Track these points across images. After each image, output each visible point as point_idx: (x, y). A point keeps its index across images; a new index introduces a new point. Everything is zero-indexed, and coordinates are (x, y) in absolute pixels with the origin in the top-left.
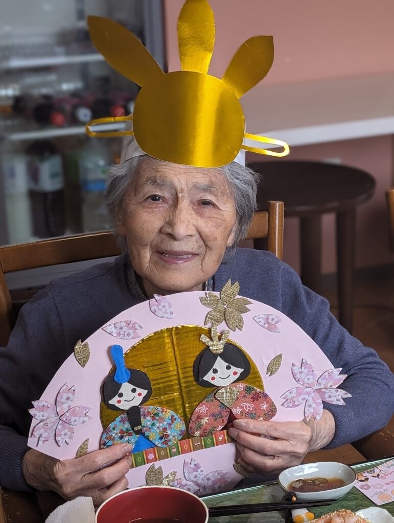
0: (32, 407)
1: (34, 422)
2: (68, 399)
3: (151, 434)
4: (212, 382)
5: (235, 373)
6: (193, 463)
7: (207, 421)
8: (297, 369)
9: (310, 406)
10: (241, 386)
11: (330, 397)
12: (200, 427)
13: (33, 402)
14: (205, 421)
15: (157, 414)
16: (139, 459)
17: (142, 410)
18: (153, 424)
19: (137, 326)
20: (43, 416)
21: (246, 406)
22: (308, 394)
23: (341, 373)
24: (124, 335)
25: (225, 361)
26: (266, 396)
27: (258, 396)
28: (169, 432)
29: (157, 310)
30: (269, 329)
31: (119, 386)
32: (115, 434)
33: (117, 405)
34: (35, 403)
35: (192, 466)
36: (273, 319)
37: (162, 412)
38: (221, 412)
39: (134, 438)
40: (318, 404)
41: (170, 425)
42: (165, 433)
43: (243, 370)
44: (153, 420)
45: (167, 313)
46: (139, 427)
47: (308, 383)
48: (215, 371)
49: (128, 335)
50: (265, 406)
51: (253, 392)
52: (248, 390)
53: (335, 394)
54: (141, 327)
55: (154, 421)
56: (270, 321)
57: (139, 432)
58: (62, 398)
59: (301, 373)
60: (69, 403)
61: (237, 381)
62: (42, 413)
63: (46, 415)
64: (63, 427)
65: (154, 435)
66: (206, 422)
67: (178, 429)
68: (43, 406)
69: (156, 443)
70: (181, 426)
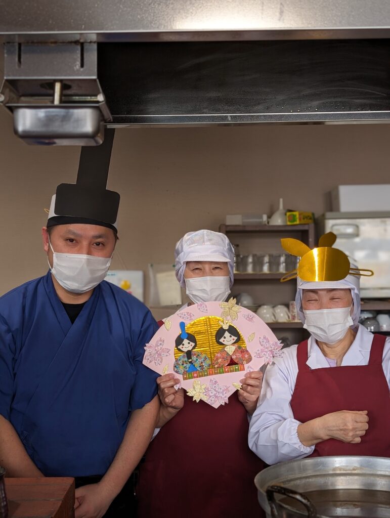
1: (146, 353)
2: (161, 344)
3: (195, 364)
4: (223, 343)
5: (233, 339)
6: (214, 380)
8: (261, 340)
10: (236, 345)
11: (276, 354)
12: (217, 363)
14: (220, 360)
15: (198, 355)
16: (190, 376)
17: (192, 352)
18: (197, 360)
19: (191, 315)
21: (238, 355)
22: (266, 352)
23: (281, 343)
24: (186, 318)
25: (229, 333)
26: (247, 351)
27: (244, 351)
28: (204, 364)
30: (249, 320)
31: (183, 340)
32: (180, 362)
33: (181, 349)
35: (214, 382)
36: (251, 316)
37: (201, 354)
38: (227, 357)
39: (188, 365)
40: (270, 357)
41: (204, 361)
42: (202, 365)
43: (236, 338)
46: (190, 360)
47: (266, 347)
48: (225, 338)
49: (188, 318)
51: (241, 349)
53: (278, 352)
54: (193, 315)
56: (249, 317)
57: (190, 362)
58: (158, 343)
59: (263, 342)
60: (161, 346)
61: (235, 343)
62: (149, 349)
63: (151, 350)
65: (197, 365)
67: (208, 363)
68: (150, 346)
69: (198, 369)
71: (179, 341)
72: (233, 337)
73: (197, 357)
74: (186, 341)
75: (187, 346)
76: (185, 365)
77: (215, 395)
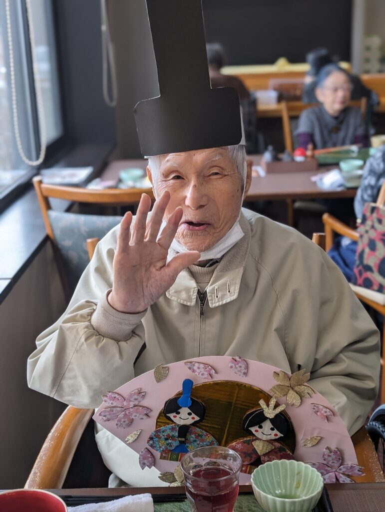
2: (136, 399)
5: (276, 435)
8: (327, 452)
10: (276, 445)
15: (201, 436)
29: (234, 367)
44: (196, 438)
45: (241, 372)
62: (112, 401)
71: (172, 406)
72: (275, 431)
73: (197, 437)
74: (185, 411)
75: (185, 417)
76: (170, 441)
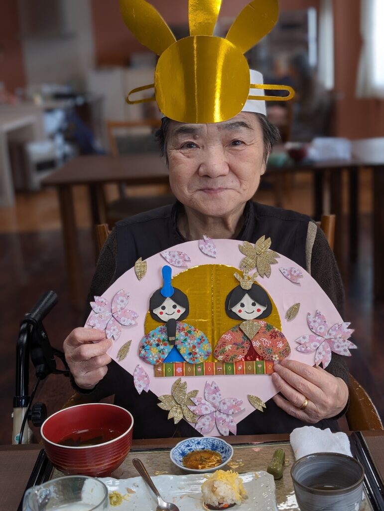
0: (94, 301)
1: (92, 314)
2: (122, 301)
3: (182, 348)
4: (239, 314)
5: (259, 310)
6: (214, 386)
7: (230, 348)
8: (311, 319)
9: (320, 353)
10: (262, 323)
11: (338, 347)
12: (223, 352)
13: (95, 297)
14: (228, 347)
15: (190, 332)
16: (169, 370)
17: (178, 325)
18: (185, 340)
19: (186, 258)
20: (100, 310)
21: (264, 341)
22: (319, 341)
23: (348, 328)
24: (175, 262)
25: (252, 297)
26: (282, 336)
27: (276, 335)
28: (197, 350)
29: (204, 248)
30: (291, 280)
31: (164, 299)
32: (153, 341)
34: (96, 298)
35: (213, 388)
36: (295, 272)
37: (195, 331)
38: (243, 343)
39: (168, 349)
40: (327, 352)
42: (193, 350)
45: (211, 252)
47: (320, 332)
48: (243, 305)
49: (178, 262)
50: (281, 345)
51: (272, 330)
52: (268, 327)
53: (343, 344)
54: (189, 258)
55: (186, 337)
56: (292, 273)
57: (172, 343)
58: (118, 299)
59: (315, 322)
60: (123, 305)
62: (99, 307)
63: (103, 310)
64: (113, 323)
65: (184, 350)
66: (229, 350)
67: (205, 350)
68: (102, 302)
70: (208, 348)
71: (156, 300)
72: (258, 306)
74: (169, 303)
75: (170, 311)
76: (162, 347)
77: (211, 414)
